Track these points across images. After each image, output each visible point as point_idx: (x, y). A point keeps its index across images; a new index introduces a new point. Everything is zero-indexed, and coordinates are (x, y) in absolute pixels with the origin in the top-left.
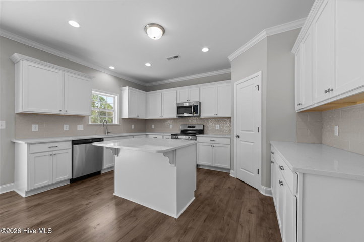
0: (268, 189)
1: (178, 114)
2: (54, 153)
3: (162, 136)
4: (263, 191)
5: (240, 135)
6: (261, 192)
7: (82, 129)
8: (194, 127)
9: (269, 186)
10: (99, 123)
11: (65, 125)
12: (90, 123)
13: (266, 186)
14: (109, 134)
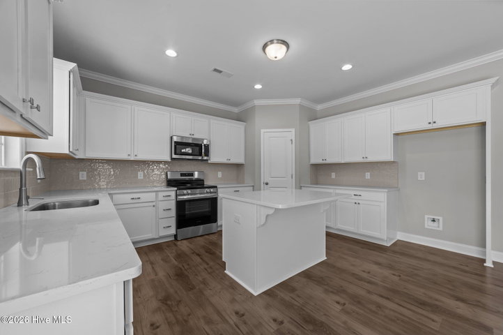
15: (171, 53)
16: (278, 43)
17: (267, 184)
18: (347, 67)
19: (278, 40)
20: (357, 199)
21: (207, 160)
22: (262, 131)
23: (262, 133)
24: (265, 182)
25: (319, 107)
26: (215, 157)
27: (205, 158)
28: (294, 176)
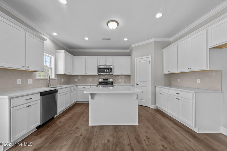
0: (155, 105)
1: (99, 72)
2: (29, 104)
3: (89, 86)
4: (153, 107)
5: (139, 84)
6: (152, 108)
7: (32, 83)
8: (108, 80)
9: (155, 104)
10: (46, 78)
11: (18, 80)
12: (37, 78)
13: (154, 105)
14: (51, 86)
15: (87, 39)
16: (111, 22)
17: (138, 84)
18: (159, 15)
19: (111, 21)
20: (178, 96)
21: (112, 74)
22: (136, 59)
23: (135, 59)
24: (137, 83)
25: (171, 39)
26: (115, 72)
27: (111, 73)
28: (151, 81)
